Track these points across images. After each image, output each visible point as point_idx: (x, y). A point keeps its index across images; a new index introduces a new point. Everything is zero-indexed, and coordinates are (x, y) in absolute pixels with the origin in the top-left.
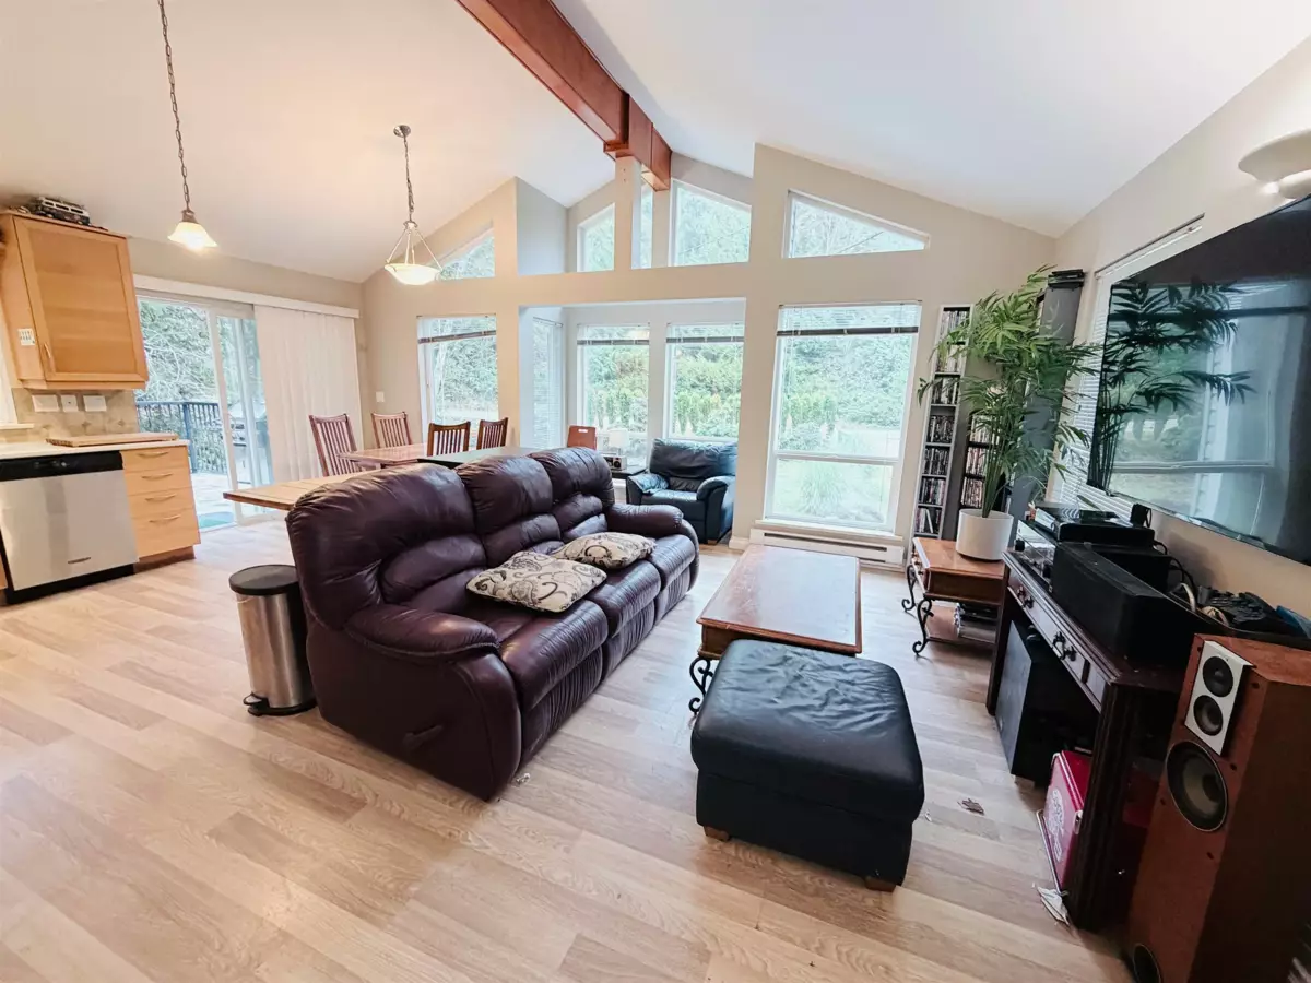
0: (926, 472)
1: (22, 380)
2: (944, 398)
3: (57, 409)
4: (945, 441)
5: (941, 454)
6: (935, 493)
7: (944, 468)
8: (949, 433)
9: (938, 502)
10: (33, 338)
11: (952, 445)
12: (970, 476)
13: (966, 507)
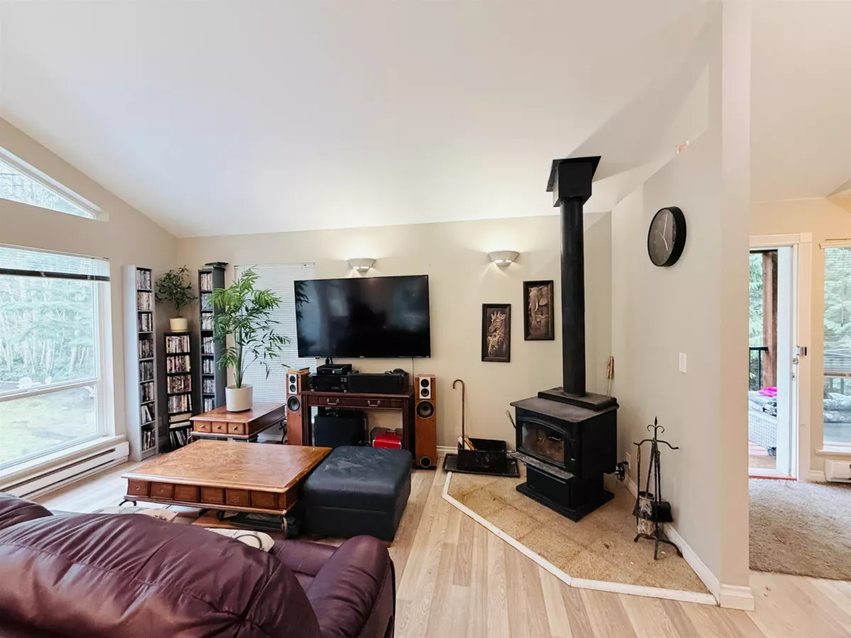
0: (141, 380)
2: (145, 328)
4: (149, 356)
5: (148, 365)
6: (149, 392)
7: (151, 375)
8: (151, 350)
9: (152, 398)
11: (154, 358)
12: (172, 375)
13: (173, 395)
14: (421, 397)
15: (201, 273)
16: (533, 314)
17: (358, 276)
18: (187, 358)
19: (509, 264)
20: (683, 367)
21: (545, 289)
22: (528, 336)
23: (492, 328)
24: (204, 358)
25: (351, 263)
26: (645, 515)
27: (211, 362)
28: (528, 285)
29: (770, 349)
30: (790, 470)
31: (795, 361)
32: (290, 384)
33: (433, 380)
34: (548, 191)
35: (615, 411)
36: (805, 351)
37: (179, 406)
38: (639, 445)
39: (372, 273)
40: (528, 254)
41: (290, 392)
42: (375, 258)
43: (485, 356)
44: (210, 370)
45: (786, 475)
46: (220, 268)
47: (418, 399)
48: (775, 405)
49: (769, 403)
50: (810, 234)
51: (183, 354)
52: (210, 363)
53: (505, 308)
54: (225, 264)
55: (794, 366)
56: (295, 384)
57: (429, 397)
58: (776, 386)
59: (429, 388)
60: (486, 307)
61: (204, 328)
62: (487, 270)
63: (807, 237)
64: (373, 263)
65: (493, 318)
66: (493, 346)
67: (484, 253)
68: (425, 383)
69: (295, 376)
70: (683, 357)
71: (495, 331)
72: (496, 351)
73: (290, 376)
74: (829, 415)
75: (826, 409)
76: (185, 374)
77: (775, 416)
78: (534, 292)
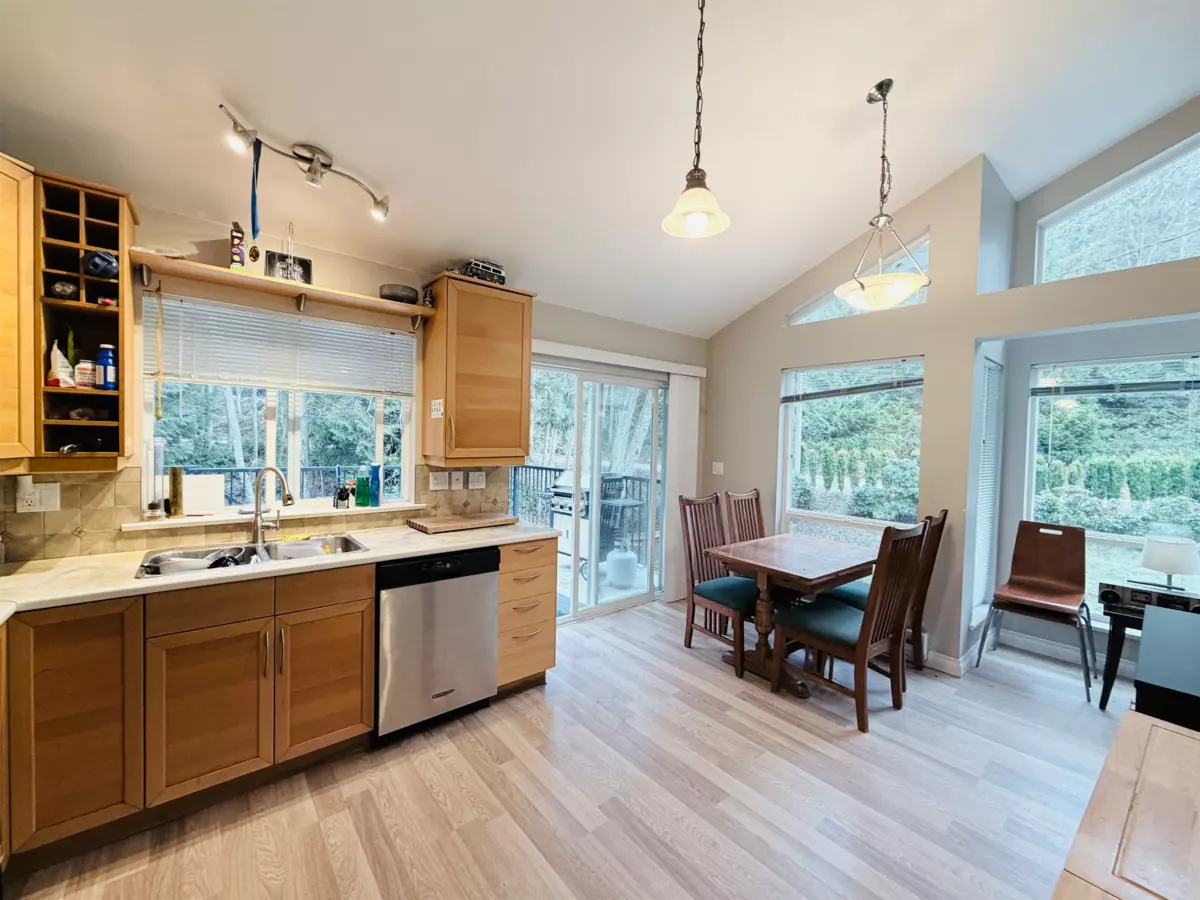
1: (425, 456)
3: (446, 487)
10: (442, 410)
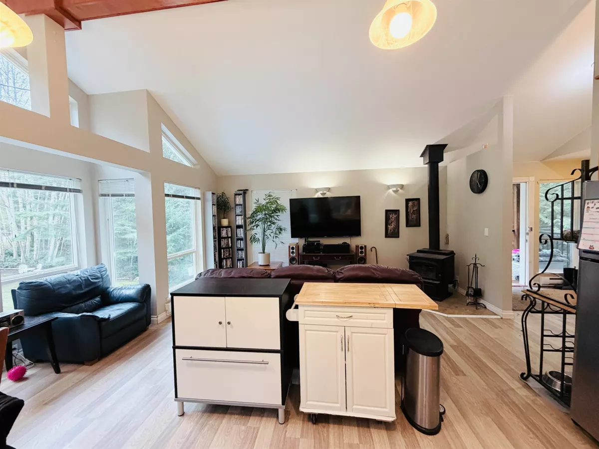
2: (214, 224)
4: (215, 238)
7: (216, 248)
8: (216, 235)
9: (217, 260)
11: (217, 239)
12: (223, 248)
13: (224, 258)
14: (360, 255)
15: (236, 195)
16: (410, 214)
17: (321, 196)
18: (230, 239)
19: (398, 190)
20: (486, 233)
21: (416, 202)
22: (408, 225)
23: (390, 222)
24: (238, 240)
25: (317, 190)
26: (470, 295)
27: (242, 242)
28: (408, 201)
29: (516, 231)
30: (525, 283)
31: (527, 234)
32: (291, 251)
33: (365, 246)
34: (421, 157)
35: (454, 256)
36: (531, 229)
37: (226, 264)
38: (469, 266)
39: (328, 195)
40: (408, 185)
41: (291, 255)
42: (330, 187)
43: (387, 236)
44: (241, 246)
45: (524, 285)
46: (245, 192)
47: (358, 256)
48: (519, 256)
49: (516, 256)
50: (534, 177)
51: (228, 237)
52: (240, 243)
53: (397, 212)
54: (247, 190)
55: (527, 236)
56: (294, 251)
57: (364, 255)
58: (519, 248)
59: (363, 250)
60: (387, 211)
61: (237, 224)
62: (387, 193)
63: (532, 179)
64: (329, 189)
65: (391, 216)
66: (390, 230)
67: (386, 185)
68: (362, 248)
69: (294, 247)
70: (486, 230)
71: (392, 223)
72: (392, 232)
73: (291, 247)
74: (542, 259)
75: (540, 256)
76: (229, 248)
77: (519, 261)
78: (410, 204)
